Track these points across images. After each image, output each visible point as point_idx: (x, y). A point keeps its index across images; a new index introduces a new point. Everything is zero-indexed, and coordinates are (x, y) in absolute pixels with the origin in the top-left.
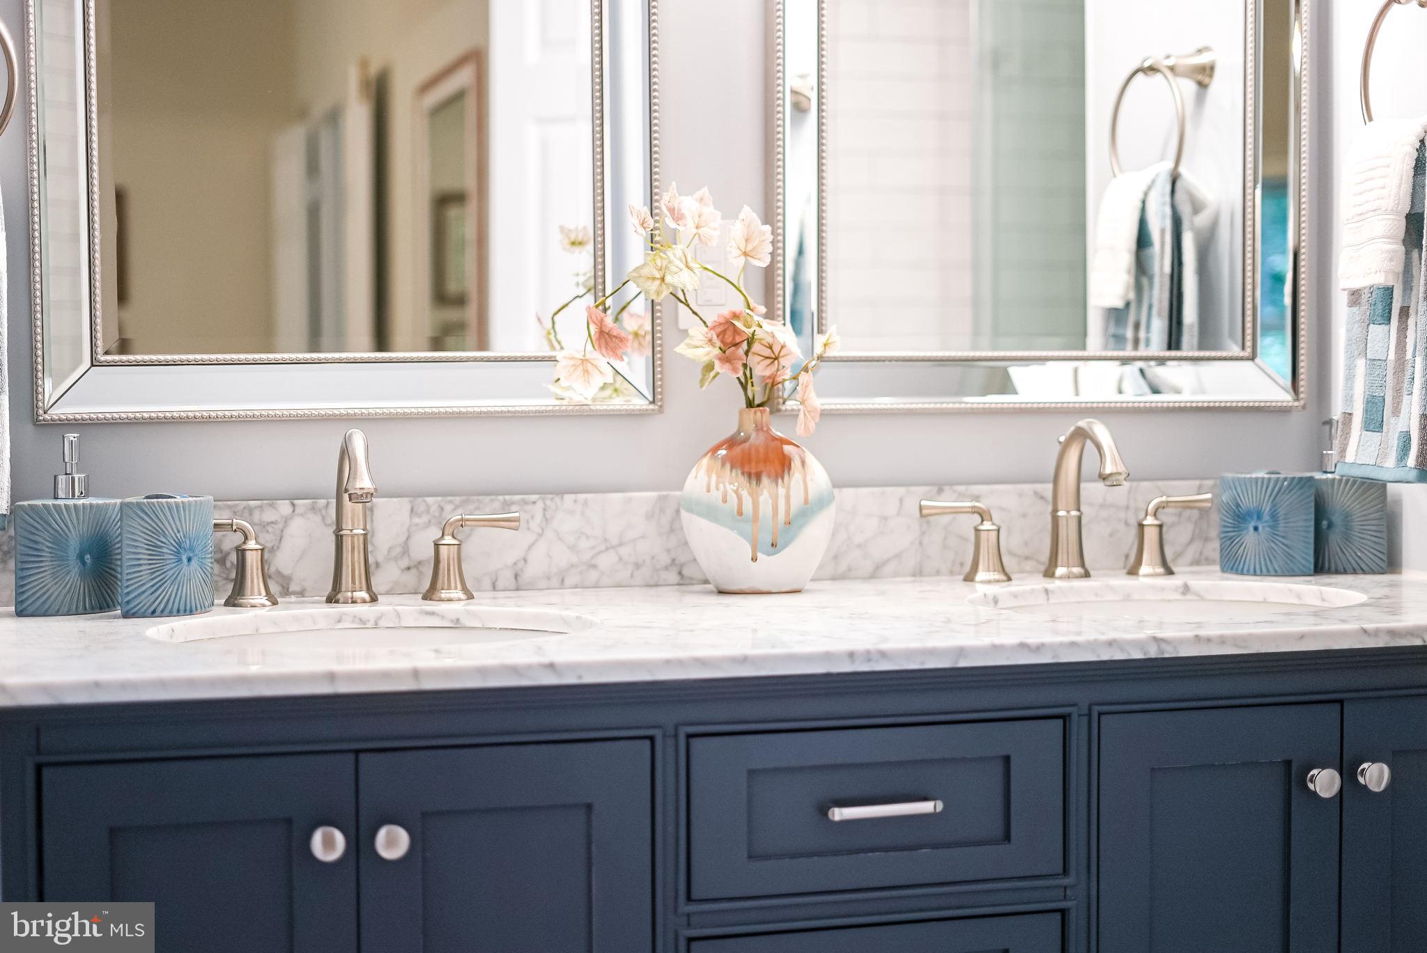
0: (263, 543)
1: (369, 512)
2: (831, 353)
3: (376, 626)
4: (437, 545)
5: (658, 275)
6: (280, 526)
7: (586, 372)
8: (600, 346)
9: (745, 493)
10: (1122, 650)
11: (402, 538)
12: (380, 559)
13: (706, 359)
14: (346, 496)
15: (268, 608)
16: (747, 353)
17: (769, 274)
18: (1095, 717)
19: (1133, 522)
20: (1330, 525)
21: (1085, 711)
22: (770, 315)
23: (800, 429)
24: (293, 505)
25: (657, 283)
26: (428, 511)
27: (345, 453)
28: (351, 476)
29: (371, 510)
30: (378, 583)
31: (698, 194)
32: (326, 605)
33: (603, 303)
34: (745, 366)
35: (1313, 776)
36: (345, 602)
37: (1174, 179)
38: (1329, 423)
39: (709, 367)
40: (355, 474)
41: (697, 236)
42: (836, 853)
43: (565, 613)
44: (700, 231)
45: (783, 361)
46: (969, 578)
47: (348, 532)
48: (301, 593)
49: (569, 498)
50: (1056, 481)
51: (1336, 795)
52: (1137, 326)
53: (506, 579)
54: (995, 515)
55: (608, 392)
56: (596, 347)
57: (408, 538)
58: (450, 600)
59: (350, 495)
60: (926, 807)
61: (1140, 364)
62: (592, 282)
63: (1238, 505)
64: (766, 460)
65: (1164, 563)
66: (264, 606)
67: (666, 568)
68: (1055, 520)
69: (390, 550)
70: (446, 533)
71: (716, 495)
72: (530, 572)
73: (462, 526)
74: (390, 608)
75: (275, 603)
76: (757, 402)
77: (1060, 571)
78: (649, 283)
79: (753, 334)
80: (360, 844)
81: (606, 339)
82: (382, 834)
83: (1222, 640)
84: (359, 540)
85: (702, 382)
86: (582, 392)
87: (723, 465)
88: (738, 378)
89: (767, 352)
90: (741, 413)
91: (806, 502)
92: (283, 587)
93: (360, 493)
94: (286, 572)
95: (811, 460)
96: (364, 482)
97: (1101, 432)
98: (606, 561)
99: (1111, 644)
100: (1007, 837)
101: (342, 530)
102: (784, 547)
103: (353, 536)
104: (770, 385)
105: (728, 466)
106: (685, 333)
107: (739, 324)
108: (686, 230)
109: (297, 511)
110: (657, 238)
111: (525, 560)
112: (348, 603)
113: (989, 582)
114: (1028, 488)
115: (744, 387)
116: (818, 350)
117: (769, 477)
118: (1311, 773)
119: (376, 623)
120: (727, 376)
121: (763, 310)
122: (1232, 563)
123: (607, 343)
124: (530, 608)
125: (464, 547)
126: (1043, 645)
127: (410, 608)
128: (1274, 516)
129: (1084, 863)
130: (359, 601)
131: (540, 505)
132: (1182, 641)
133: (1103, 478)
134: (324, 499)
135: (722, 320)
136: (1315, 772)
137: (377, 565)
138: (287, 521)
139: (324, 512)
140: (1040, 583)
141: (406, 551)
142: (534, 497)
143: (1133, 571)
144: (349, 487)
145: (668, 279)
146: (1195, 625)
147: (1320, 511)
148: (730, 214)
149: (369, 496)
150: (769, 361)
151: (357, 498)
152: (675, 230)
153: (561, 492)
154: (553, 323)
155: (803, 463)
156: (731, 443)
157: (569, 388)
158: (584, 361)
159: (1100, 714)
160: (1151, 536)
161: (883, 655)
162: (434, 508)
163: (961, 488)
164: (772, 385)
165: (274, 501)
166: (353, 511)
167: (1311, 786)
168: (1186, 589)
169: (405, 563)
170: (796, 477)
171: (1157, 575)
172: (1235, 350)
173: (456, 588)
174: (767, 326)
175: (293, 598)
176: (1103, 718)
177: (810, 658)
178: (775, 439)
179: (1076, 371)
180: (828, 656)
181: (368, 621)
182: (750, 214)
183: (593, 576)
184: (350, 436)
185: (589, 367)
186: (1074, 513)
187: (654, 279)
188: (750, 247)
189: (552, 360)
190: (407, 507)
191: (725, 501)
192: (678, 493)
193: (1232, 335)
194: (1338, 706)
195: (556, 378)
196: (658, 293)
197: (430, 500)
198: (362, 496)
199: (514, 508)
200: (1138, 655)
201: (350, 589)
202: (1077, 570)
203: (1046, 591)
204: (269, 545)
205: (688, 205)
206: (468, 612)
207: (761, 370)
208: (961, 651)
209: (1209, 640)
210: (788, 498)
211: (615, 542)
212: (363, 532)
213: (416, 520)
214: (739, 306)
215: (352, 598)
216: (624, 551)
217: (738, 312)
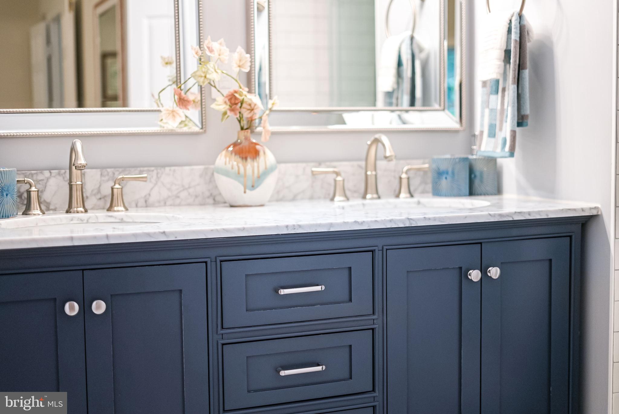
0: (38, 188)
1: (83, 175)
2: (274, 108)
3: (88, 222)
4: (112, 189)
5: (203, 75)
6: (45, 181)
7: (174, 116)
8: (179, 105)
9: (240, 165)
10: (395, 223)
11: (98, 186)
12: (88, 195)
13: (223, 110)
14: (74, 168)
15: (41, 216)
16: (241, 107)
17: (249, 76)
18: (385, 250)
19: (397, 176)
20: (475, 176)
21: (381, 249)
22: (250, 92)
23: (263, 139)
24: (50, 172)
25: (203, 78)
26: (108, 174)
27: (73, 149)
28: (76, 159)
29: (84, 174)
30: (88, 205)
31: (219, 41)
32: (66, 214)
33: (180, 87)
34: (240, 113)
35: (470, 273)
36: (74, 212)
37: (412, 38)
38: (474, 136)
39: (225, 113)
40: (78, 158)
41: (219, 59)
42: (281, 308)
43: (167, 215)
44: (220, 57)
45: (255, 111)
46: (332, 199)
47: (75, 183)
48: (55, 210)
49: (167, 169)
50: (366, 159)
51: (479, 280)
52: (397, 99)
53: (142, 202)
54: (343, 174)
55: (182, 125)
56: (178, 104)
57: (100, 186)
58: (118, 211)
59: (76, 167)
60: (318, 288)
61: (398, 113)
62: (175, 79)
63: (439, 169)
64: (249, 152)
65: (410, 192)
66: (39, 214)
67: (208, 197)
68: (366, 176)
69: (92, 191)
70: (116, 182)
71: (229, 166)
72: (151, 200)
73: (123, 180)
74: (93, 214)
75: (44, 213)
76: (245, 127)
77: (369, 196)
78: (200, 78)
79: (243, 99)
80: (86, 308)
81: (182, 102)
82: (94, 304)
83: (435, 219)
84: (79, 187)
85: (222, 119)
86: (172, 125)
87: (231, 153)
88: (237, 118)
89: (249, 107)
90: (238, 132)
91: (266, 168)
92: (47, 207)
93: (80, 165)
94: (48, 201)
95: (268, 152)
96: (82, 161)
97: (385, 139)
98: (183, 195)
99: (391, 221)
100: (351, 300)
101: (72, 182)
102: (257, 187)
103: (76, 185)
104: (250, 121)
105: (233, 154)
106: (214, 100)
107: (236, 95)
108: (214, 56)
109: (53, 175)
110: (202, 60)
111: (149, 195)
112: (75, 213)
113: (340, 201)
114: (355, 163)
115: (240, 121)
116: (270, 106)
117: (251, 158)
118: (470, 272)
119: (88, 221)
120: (233, 117)
121: (247, 89)
122: (437, 192)
123: (182, 103)
124: (152, 214)
125: (124, 190)
126: (364, 221)
127: (102, 215)
128: (453, 173)
129: (381, 310)
130: (80, 212)
131: (155, 172)
132: (419, 220)
133: (386, 157)
134: (63, 169)
135: (230, 94)
136: (471, 271)
137: (87, 197)
138: (48, 179)
139: (64, 175)
140: (360, 201)
141: (99, 191)
142: (152, 168)
143: (398, 196)
144: (75, 163)
145: (208, 76)
146: (423, 214)
147: (471, 171)
148: (233, 50)
149: (84, 167)
150: (249, 111)
151: (79, 168)
152: (209, 56)
153: (164, 166)
154: (159, 97)
155: (264, 153)
156: (235, 145)
157: (166, 123)
158: (173, 111)
159: (387, 250)
160: (405, 182)
161: (300, 226)
162: (111, 174)
163: (328, 164)
164: (251, 121)
165: (42, 171)
166: (76, 175)
167: (469, 277)
168: (419, 203)
169: (99, 196)
170: (261, 158)
171: (406, 198)
172: (437, 106)
173: (121, 206)
174: (249, 96)
175: (51, 212)
176: (388, 251)
177: (270, 228)
178: (252, 143)
179: (373, 116)
180: (277, 227)
181: (84, 220)
182: (241, 50)
183: (178, 201)
184: (75, 142)
185: (175, 114)
186: (374, 173)
187: (202, 77)
188: (241, 64)
189: (159, 111)
190: (99, 173)
191: (232, 168)
192: (212, 166)
193: (436, 100)
194: (480, 245)
195: (161, 119)
196: (203, 82)
197: (109, 170)
198: (81, 167)
199: (144, 173)
200: (401, 225)
201: (76, 207)
202: (375, 196)
203: (364, 205)
204: (41, 189)
205: (215, 45)
206: (127, 216)
207: (246, 115)
208: (331, 225)
209: (429, 219)
210: (258, 167)
211: (187, 186)
212: (81, 183)
213: (103, 178)
214: (236, 88)
215: (77, 211)
216: (191, 190)
217: (237, 91)
